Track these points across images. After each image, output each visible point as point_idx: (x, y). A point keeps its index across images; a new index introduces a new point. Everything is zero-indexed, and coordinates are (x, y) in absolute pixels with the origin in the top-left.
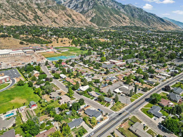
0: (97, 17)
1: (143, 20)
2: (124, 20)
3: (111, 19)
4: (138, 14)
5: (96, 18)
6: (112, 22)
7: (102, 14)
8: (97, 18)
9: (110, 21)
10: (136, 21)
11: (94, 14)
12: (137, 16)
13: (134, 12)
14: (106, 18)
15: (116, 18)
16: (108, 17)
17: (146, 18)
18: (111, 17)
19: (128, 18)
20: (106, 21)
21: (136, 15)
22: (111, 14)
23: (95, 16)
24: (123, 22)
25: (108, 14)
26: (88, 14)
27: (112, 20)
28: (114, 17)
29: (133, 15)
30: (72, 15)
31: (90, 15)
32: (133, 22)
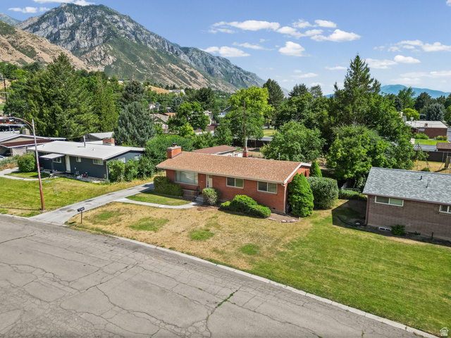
0: (121, 66)
1: (235, 82)
2: (193, 79)
3: (160, 72)
4: (222, 68)
5: (117, 68)
6: (164, 80)
7: (134, 59)
8: (120, 68)
9: (159, 76)
10: (220, 84)
11: (110, 57)
12: (219, 72)
13: (212, 65)
14: (148, 71)
15: (172, 70)
16: (152, 68)
17: (241, 78)
18: (160, 67)
19: (201, 75)
20: (148, 75)
21: (217, 70)
22: (159, 61)
23: (114, 63)
24: (191, 83)
25: (151, 61)
26: (92, 57)
27: (164, 74)
28: (168, 69)
29: (210, 71)
30: (37, 50)
31: (99, 59)
32: (214, 85)
